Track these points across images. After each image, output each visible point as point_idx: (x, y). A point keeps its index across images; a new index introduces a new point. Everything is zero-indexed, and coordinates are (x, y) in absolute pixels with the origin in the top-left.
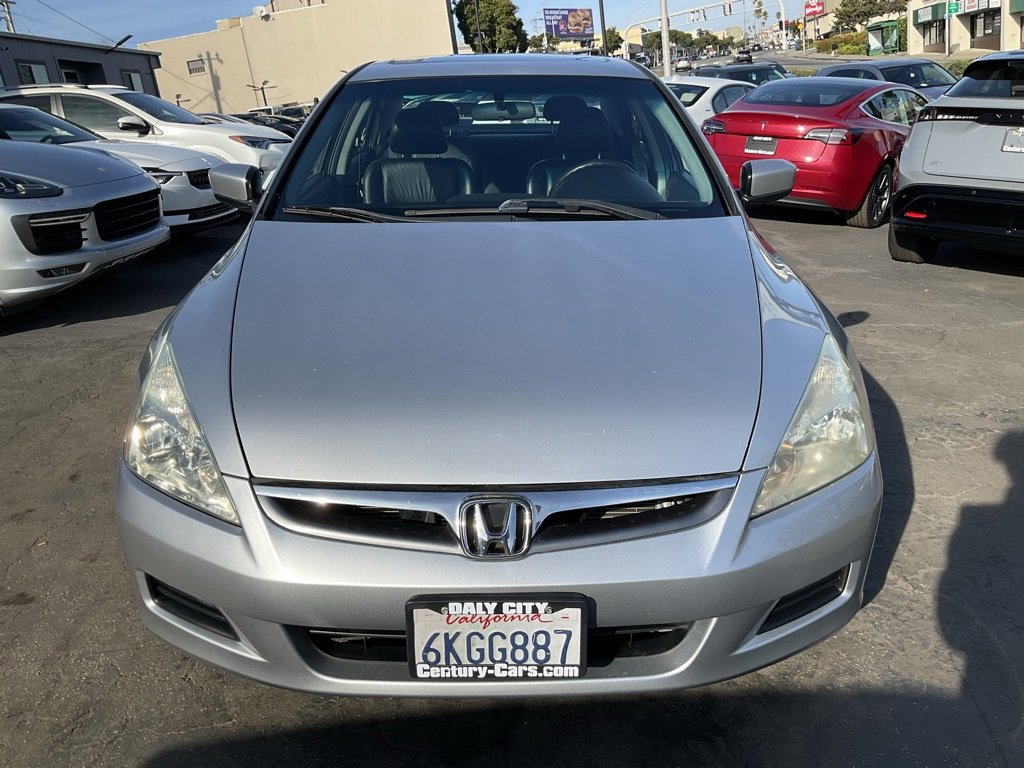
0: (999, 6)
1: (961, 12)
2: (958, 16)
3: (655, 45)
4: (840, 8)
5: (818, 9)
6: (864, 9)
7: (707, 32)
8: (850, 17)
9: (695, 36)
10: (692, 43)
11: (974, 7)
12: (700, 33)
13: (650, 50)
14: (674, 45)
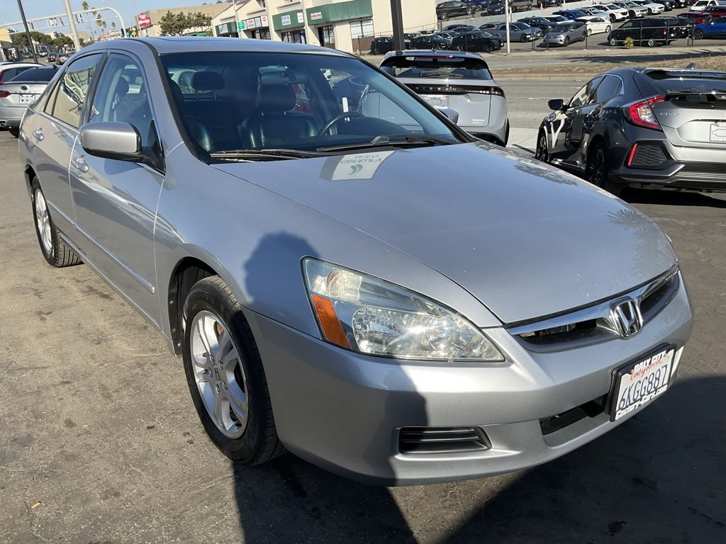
0: (267, 25)
1: (245, 29)
2: (244, 31)
3: (22, 43)
4: (161, 21)
5: (147, 21)
6: (178, 23)
7: (63, 35)
8: (171, 28)
9: (53, 37)
10: (52, 43)
11: (253, 25)
12: (57, 35)
13: (19, 46)
14: (38, 43)
